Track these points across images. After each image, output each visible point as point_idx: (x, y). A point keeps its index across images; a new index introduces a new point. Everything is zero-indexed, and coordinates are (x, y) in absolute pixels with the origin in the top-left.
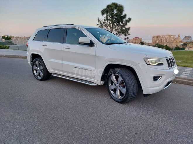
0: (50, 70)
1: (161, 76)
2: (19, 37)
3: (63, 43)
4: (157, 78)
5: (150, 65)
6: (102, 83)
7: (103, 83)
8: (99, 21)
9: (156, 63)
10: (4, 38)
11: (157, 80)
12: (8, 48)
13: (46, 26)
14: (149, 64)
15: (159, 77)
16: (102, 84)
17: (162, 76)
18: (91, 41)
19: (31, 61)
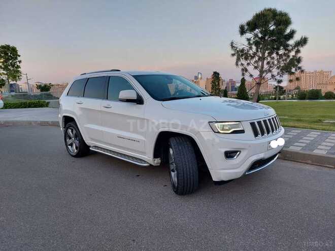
0: (88, 141)
1: (240, 152)
2: (58, 85)
3: (103, 99)
4: (234, 154)
5: (219, 132)
6: (156, 161)
7: (160, 161)
8: (232, 46)
9: (230, 129)
10: (39, 87)
11: (232, 157)
12: (47, 105)
13: (85, 74)
14: (217, 131)
15: (236, 152)
16: (157, 164)
17: (242, 151)
18: (139, 96)
19: (64, 126)
